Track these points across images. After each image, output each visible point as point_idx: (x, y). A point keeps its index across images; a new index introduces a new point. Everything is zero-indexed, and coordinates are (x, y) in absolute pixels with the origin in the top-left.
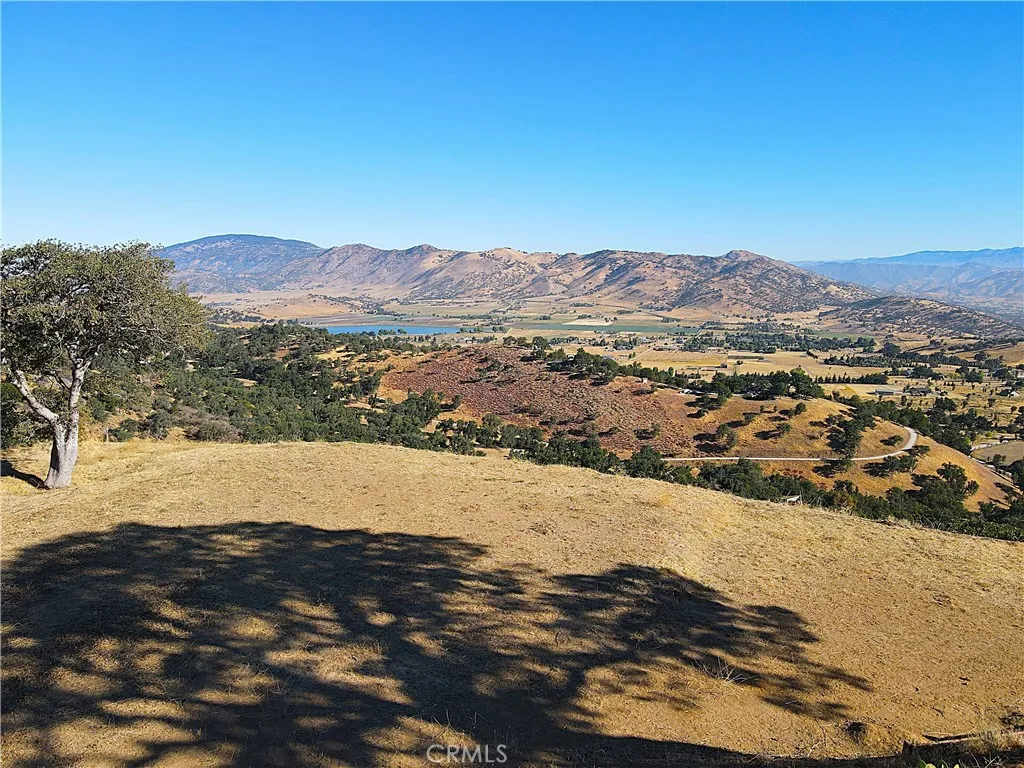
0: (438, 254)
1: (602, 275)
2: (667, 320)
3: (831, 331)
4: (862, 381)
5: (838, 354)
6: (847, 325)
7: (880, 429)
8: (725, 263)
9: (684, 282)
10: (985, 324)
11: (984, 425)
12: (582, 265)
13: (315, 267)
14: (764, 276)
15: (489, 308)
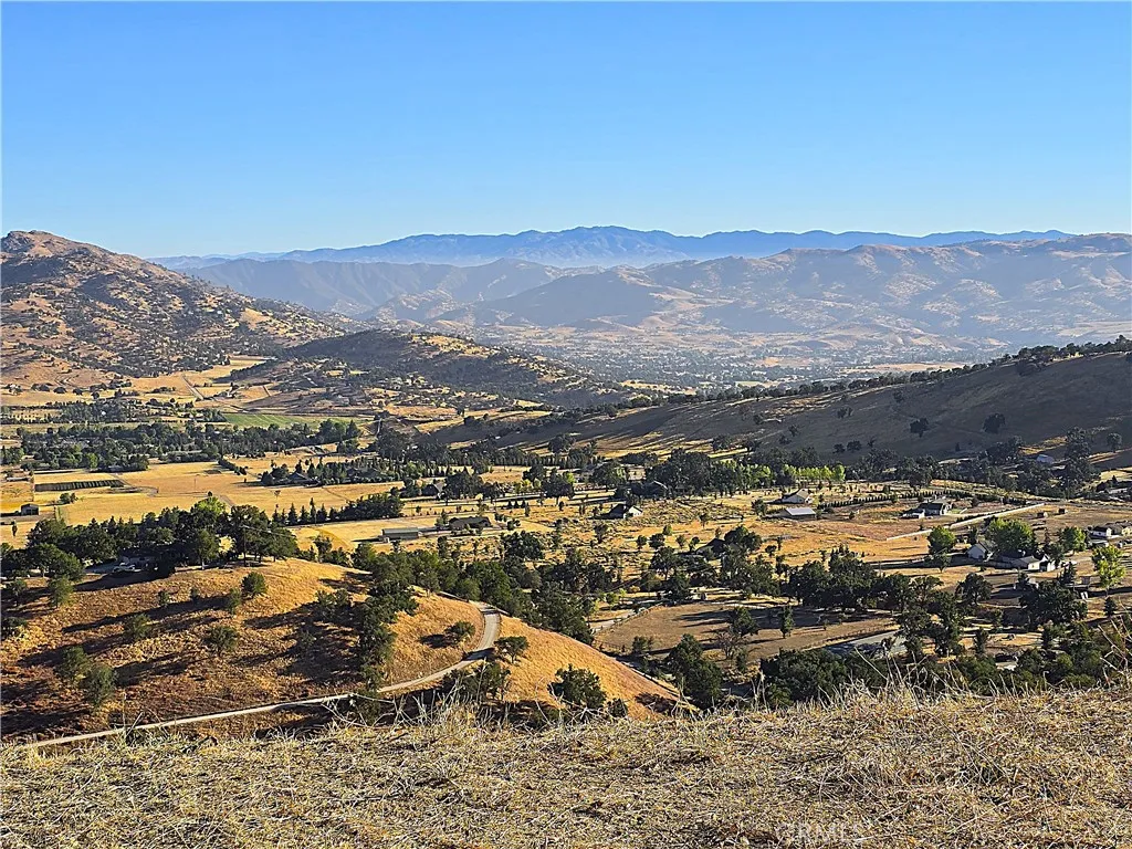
3: (262, 410)
4: (352, 514)
5: (289, 461)
6: (293, 396)
7: (427, 611)
10: (550, 380)
11: (600, 580)
14: (95, 291)
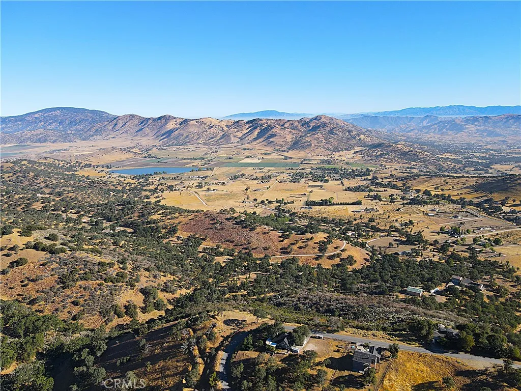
0: (175, 120)
1: (256, 132)
2: (286, 158)
3: (358, 162)
8: (314, 124)
9: (294, 136)
12: (247, 127)
13: (110, 127)
14: (331, 132)
15: (203, 151)
